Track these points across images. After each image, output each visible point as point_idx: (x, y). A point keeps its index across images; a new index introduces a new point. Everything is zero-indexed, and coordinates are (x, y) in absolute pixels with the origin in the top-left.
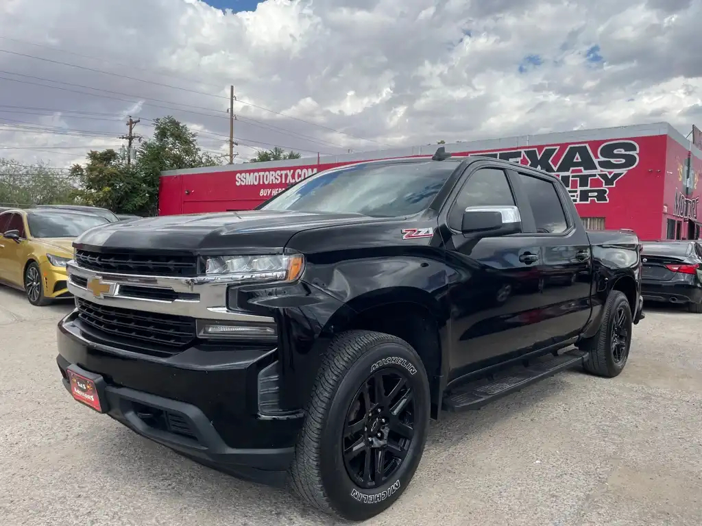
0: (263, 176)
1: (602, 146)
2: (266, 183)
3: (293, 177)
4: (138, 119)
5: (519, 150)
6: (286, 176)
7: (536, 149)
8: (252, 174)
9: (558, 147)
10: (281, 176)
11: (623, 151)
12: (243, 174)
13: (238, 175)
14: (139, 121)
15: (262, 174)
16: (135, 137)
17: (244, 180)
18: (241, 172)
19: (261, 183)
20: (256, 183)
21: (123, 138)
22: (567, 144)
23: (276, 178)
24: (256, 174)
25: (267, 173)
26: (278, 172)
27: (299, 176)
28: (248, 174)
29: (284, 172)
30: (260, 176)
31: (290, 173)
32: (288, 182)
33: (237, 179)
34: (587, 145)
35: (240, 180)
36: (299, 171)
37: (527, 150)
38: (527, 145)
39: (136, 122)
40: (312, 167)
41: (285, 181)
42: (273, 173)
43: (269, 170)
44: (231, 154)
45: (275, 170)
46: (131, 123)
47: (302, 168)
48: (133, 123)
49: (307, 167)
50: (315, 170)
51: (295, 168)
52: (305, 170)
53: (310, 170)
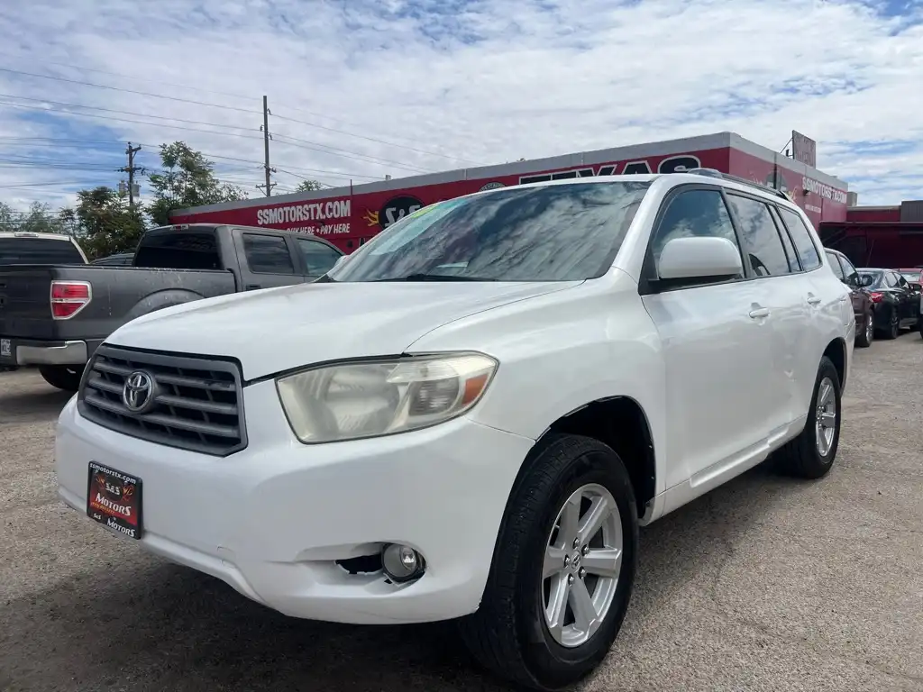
0: (289, 212)
1: (662, 163)
2: (293, 220)
3: (323, 212)
4: (137, 147)
5: (573, 171)
6: (315, 210)
7: (592, 169)
8: (276, 209)
9: (615, 166)
10: (309, 211)
11: (683, 169)
12: (266, 211)
13: (260, 211)
14: (140, 148)
15: (286, 209)
16: (136, 169)
17: (267, 218)
18: (263, 208)
19: (287, 221)
20: (281, 221)
21: (122, 170)
22: (626, 161)
23: (304, 214)
24: (281, 210)
25: (293, 208)
26: (306, 206)
27: (330, 210)
28: (271, 210)
29: (312, 206)
30: (285, 212)
31: (319, 207)
32: (317, 218)
33: (258, 216)
34: (646, 162)
35: (261, 218)
36: (329, 204)
37: (581, 170)
38: (582, 164)
39: (136, 150)
40: (344, 199)
41: (315, 217)
42: (300, 207)
43: (295, 204)
44: (268, 186)
45: (302, 204)
46: (131, 151)
47: (332, 200)
48: (133, 150)
49: (339, 199)
50: (348, 202)
51: (324, 201)
52: (336, 203)
53: (342, 202)
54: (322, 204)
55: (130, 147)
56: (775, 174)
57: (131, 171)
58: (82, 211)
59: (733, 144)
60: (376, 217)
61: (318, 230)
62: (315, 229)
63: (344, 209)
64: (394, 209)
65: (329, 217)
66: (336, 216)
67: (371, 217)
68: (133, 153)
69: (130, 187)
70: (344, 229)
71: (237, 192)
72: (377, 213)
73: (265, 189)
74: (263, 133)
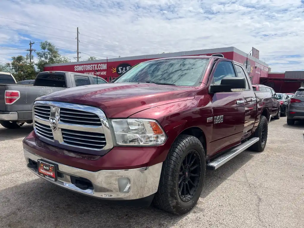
0: (85, 67)
2: (87, 70)
3: (97, 67)
4: (33, 42)
6: (95, 66)
8: (81, 66)
10: (92, 67)
12: (78, 66)
13: (75, 66)
14: (34, 43)
15: (85, 66)
16: (32, 50)
17: (78, 69)
18: (77, 65)
19: (85, 70)
20: (83, 70)
21: (28, 50)
22: (199, 55)
23: (90, 68)
24: (83, 66)
25: (87, 66)
26: (91, 65)
27: (100, 67)
28: (79, 66)
29: (93, 65)
31: (96, 66)
32: (95, 69)
34: (206, 55)
35: (76, 69)
36: (99, 65)
38: (185, 55)
39: (32, 44)
40: (105, 63)
41: (94, 69)
42: (89, 65)
43: (88, 64)
44: (78, 57)
45: (90, 64)
46: (31, 44)
47: (101, 63)
49: (103, 63)
50: (106, 64)
51: (98, 64)
52: (102, 64)
53: (104, 64)
54: (97, 65)
56: (247, 61)
57: (31, 51)
58: (13, 64)
59: (234, 51)
60: (115, 70)
61: (95, 74)
62: (94, 73)
63: (105, 67)
64: (122, 67)
65: (99, 69)
66: (102, 69)
67: (113, 70)
68: (32, 45)
69: (30, 56)
70: (104, 73)
71: (67, 59)
72: (116, 68)
73: (77, 59)
74: (77, 40)
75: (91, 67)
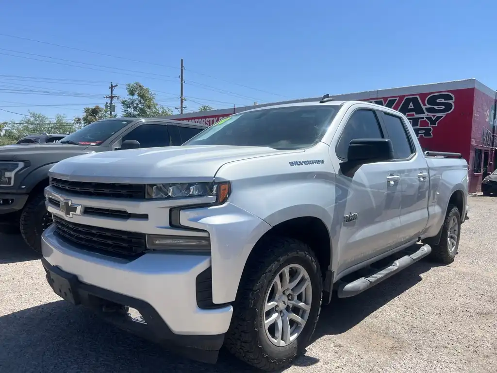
0: (198, 122)
1: (428, 97)
6: (213, 121)
7: (382, 100)
8: (190, 121)
9: (398, 98)
10: (209, 122)
11: (443, 101)
14: (117, 86)
15: (196, 120)
16: (114, 97)
21: (107, 97)
22: (404, 96)
24: (193, 121)
25: (200, 120)
26: (208, 119)
28: (187, 121)
29: (211, 119)
30: (195, 122)
31: (215, 120)
34: (418, 96)
36: (221, 118)
37: (376, 101)
39: (115, 86)
41: (212, 124)
42: (204, 120)
43: (202, 118)
44: (182, 107)
45: (205, 117)
46: (112, 87)
47: (223, 116)
48: (114, 87)
49: (227, 115)
51: (218, 116)
54: (217, 118)
55: (112, 85)
57: (112, 98)
58: (85, 119)
59: (476, 86)
68: (113, 88)
69: (110, 107)
71: (167, 110)
73: (180, 110)
75: (207, 122)
